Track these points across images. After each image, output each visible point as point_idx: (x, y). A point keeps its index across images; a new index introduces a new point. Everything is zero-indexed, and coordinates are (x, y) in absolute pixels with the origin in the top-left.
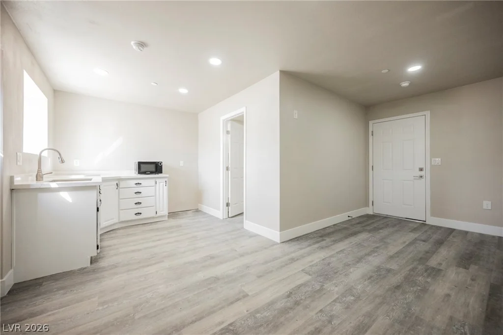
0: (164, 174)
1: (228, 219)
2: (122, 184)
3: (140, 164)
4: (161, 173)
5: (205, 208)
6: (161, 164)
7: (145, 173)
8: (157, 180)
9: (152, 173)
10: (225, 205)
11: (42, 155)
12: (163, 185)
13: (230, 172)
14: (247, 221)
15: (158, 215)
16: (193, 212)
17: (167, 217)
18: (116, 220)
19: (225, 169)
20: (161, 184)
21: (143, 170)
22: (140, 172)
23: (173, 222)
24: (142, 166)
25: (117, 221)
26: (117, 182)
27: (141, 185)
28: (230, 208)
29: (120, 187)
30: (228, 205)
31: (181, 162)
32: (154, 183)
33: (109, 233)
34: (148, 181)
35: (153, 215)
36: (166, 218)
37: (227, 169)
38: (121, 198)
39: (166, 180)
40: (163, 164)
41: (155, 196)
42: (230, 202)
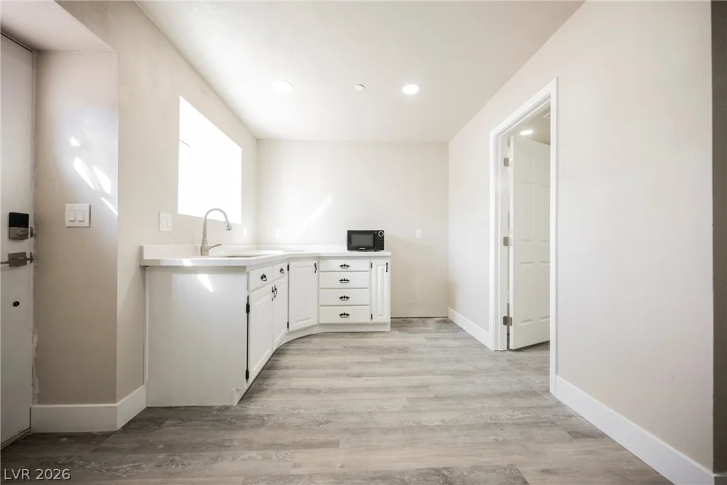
0: (387, 251)
1: (508, 352)
2: (323, 265)
3: (350, 233)
4: (383, 249)
5: (460, 319)
6: (381, 234)
7: (357, 249)
8: (373, 261)
9: (367, 249)
10: (501, 321)
11: (208, 217)
12: (383, 269)
13: (511, 248)
14: (558, 377)
15: (375, 320)
16: (438, 322)
17: (389, 325)
18: (312, 321)
19: (500, 241)
20: (380, 268)
21: (354, 244)
22: (351, 247)
23: (398, 339)
24: (353, 236)
25: (316, 323)
26: (316, 262)
27: (349, 269)
28: (511, 328)
29: (321, 270)
30: (507, 321)
31: (418, 231)
32: (369, 265)
33: (302, 340)
34: (361, 262)
35: (368, 320)
36: (388, 329)
37: (506, 242)
38: (321, 286)
39: (388, 261)
40: (386, 235)
41: (370, 287)
42: (511, 315)
